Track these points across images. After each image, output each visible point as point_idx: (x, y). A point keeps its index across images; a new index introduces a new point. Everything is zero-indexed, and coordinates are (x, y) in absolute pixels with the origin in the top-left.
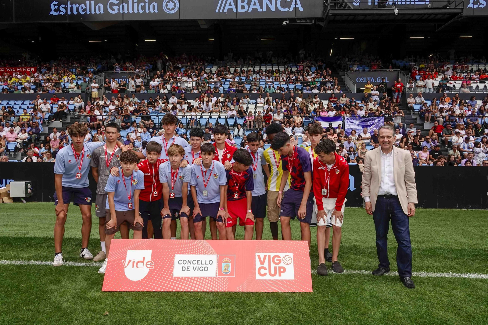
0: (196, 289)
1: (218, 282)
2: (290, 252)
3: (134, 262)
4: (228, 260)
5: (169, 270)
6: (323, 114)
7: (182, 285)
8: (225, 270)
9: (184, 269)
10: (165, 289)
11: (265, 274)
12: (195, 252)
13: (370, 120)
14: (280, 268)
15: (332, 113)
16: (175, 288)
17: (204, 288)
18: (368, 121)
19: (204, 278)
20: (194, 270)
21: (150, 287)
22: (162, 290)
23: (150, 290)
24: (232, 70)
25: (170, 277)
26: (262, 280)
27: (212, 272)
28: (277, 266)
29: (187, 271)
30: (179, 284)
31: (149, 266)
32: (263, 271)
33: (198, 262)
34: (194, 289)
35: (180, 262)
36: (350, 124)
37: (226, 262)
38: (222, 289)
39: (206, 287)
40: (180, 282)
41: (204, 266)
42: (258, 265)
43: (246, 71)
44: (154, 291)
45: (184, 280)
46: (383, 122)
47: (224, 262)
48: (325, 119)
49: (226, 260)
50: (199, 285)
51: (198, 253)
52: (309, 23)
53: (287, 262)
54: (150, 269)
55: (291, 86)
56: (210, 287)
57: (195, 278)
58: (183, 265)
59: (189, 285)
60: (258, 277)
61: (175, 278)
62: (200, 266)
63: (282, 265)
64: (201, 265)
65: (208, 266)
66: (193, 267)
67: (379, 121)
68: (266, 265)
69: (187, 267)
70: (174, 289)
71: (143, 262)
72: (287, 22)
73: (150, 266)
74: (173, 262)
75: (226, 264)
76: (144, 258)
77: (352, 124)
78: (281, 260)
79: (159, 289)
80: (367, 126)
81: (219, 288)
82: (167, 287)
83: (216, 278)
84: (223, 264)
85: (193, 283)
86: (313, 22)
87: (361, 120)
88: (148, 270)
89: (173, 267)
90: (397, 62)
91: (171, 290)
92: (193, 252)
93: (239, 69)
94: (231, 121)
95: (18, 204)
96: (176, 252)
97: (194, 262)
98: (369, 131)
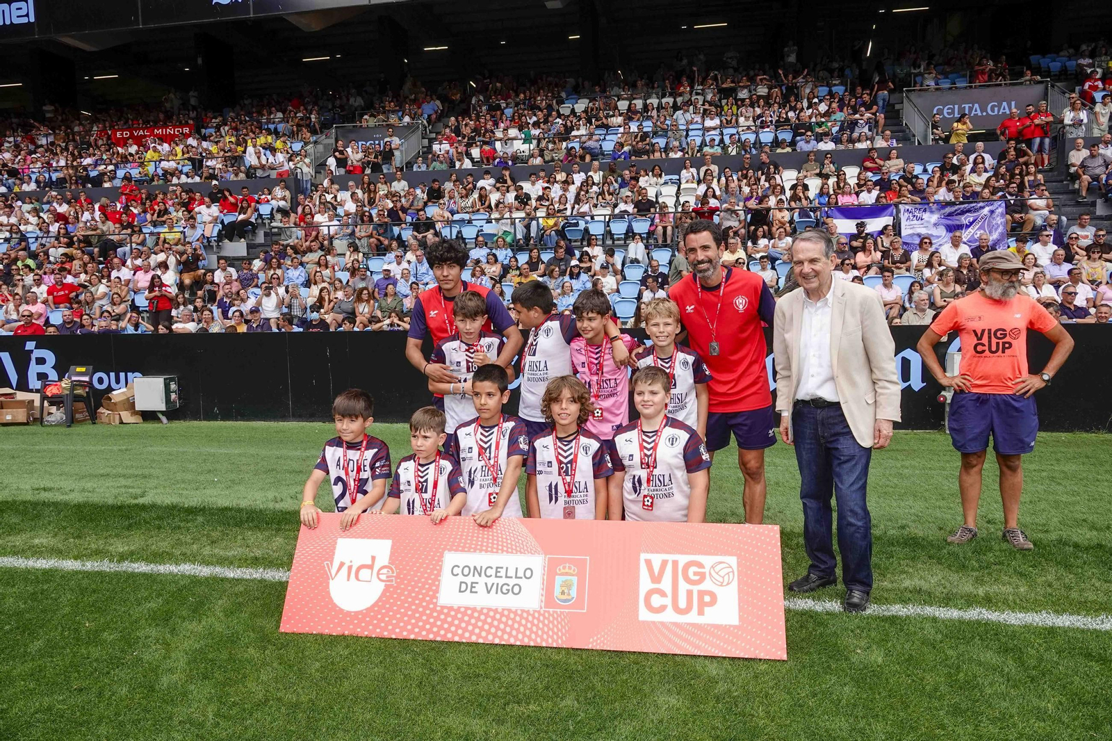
0: (490, 637)
1: (543, 623)
2: (731, 554)
3: (350, 568)
4: (570, 568)
5: (430, 589)
6: (844, 200)
7: (458, 627)
8: (563, 593)
9: (464, 587)
10: (419, 633)
11: (662, 609)
12: (492, 548)
13: (969, 211)
14: (701, 594)
15: (868, 198)
16: (442, 632)
17: (510, 634)
18: (963, 213)
19: (510, 611)
20: (489, 592)
21: (385, 629)
22: (412, 637)
23: (386, 633)
24: (623, 105)
25: (431, 606)
26: (654, 623)
27: (530, 598)
28: (695, 589)
29: (471, 592)
30: (451, 624)
31: (383, 577)
32: (656, 601)
33: (497, 572)
34: (486, 638)
35: (456, 571)
36: (915, 222)
37: (567, 574)
38: (553, 640)
39: (514, 633)
40: (454, 618)
41: (512, 582)
42: (645, 584)
43: (655, 106)
44: (394, 637)
45: (465, 614)
46: (1002, 215)
47: (560, 575)
48: (848, 212)
49: (567, 570)
50: (497, 628)
51: (497, 549)
53: (721, 580)
54: (386, 585)
55: (767, 136)
56: (524, 635)
57: (490, 610)
58: (461, 578)
59: (475, 626)
60: (644, 615)
61: (443, 607)
62: (501, 581)
63: (707, 585)
64: (504, 580)
65: (522, 582)
66: (486, 584)
67: (992, 212)
68: (666, 584)
69: (472, 583)
70: (439, 635)
71: (371, 567)
73: (387, 577)
74: (440, 571)
75: (564, 578)
76: (373, 558)
77: (920, 222)
78: (704, 573)
79: (405, 633)
80: (960, 227)
81: (545, 636)
82: (423, 628)
83: (539, 612)
84: (559, 580)
85: (485, 622)
87: (943, 211)
88: (382, 586)
89: (439, 581)
90: (1044, 62)
91: (431, 637)
92: (487, 547)
93: (639, 104)
94: (619, 228)
95: (150, 426)
96: (446, 545)
97: (489, 572)
98: (965, 240)
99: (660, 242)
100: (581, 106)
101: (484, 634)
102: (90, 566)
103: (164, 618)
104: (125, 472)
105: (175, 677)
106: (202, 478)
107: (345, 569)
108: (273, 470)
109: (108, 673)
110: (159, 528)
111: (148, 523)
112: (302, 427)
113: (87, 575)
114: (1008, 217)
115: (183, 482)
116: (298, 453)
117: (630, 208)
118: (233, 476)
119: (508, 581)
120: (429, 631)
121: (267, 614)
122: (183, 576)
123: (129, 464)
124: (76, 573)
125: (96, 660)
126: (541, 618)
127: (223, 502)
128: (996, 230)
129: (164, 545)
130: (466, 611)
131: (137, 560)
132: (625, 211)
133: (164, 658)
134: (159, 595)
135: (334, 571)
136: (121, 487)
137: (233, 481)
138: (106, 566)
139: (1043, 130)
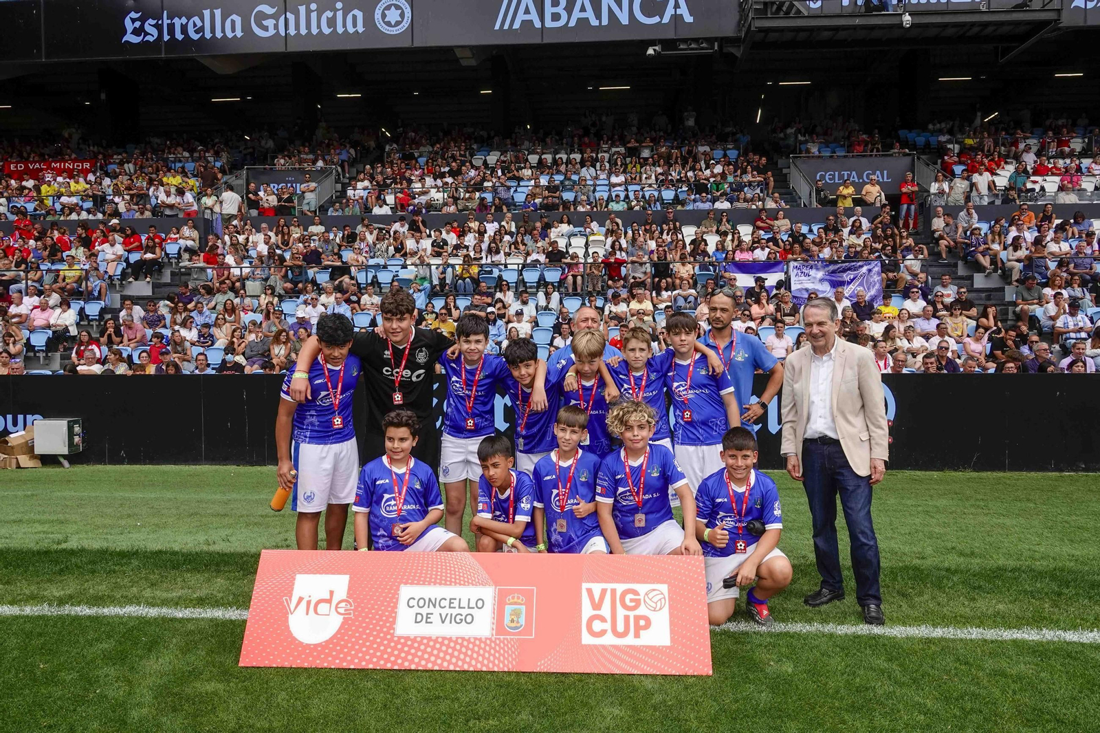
0: (445, 664)
1: (494, 649)
2: (662, 582)
3: (309, 603)
4: (518, 598)
5: (387, 621)
6: (739, 256)
7: (415, 655)
8: (512, 621)
9: (419, 618)
10: (377, 662)
11: (603, 633)
12: (446, 581)
13: (849, 269)
14: (637, 618)
15: (761, 255)
16: (400, 661)
17: (464, 661)
18: (844, 271)
19: (463, 639)
20: (443, 622)
21: (344, 660)
22: (371, 666)
23: (345, 664)
24: (533, 159)
25: (389, 637)
26: (595, 646)
27: (482, 626)
28: (632, 614)
29: (427, 622)
30: (408, 653)
31: (342, 610)
32: (597, 626)
33: (450, 603)
34: (441, 665)
35: (412, 603)
36: (803, 278)
37: (515, 603)
38: (504, 665)
39: (468, 659)
40: (411, 647)
41: (464, 612)
42: (587, 611)
43: (564, 161)
44: (352, 667)
45: (420, 643)
46: (879, 274)
47: (509, 604)
48: (744, 268)
49: (516, 600)
50: (452, 656)
51: (451, 582)
52: (707, 49)
53: (654, 605)
54: (344, 618)
55: (668, 195)
56: (477, 661)
57: (444, 638)
58: (417, 609)
59: (431, 654)
60: (587, 639)
61: (400, 638)
62: (454, 612)
63: (642, 611)
64: (457, 611)
65: (474, 612)
66: (440, 614)
67: (870, 271)
68: (606, 611)
69: (428, 614)
70: (397, 664)
71: (329, 601)
72: (657, 48)
73: (345, 610)
74: (396, 603)
75: (513, 607)
76: (332, 593)
77: (807, 278)
78: (640, 600)
79: (364, 663)
80: (842, 283)
81: (497, 662)
82: (381, 658)
83: (490, 639)
84: (508, 609)
85: (440, 650)
86: (716, 48)
87: (827, 269)
88: (340, 619)
89: (396, 613)
90: (911, 136)
91: (389, 666)
92: (441, 579)
93: (548, 158)
94: (531, 277)
95: (51, 471)
96: (402, 579)
97: (443, 603)
98: (847, 295)
99: (570, 291)
100: (492, 158)
101: (439, 661)
102: (28, 610)
103: (119, 657)
104: (38, 517)
105: (145, 711)
106: (123, 522)
107: (304, 604)
108: (196, 514)
109: (75, 710)
110: (93, 572)
111: (80, 567)
112: (216, 471)
113: (28, 618)
114: (884, 275)
115: (105, 526)
116: (218, 497)
117: (542, 258)
118: (156, 520)
119: (461, 611)
120: (387, 660)
121: (224, 650)
122: (130, 617)
123: (40, 509)
124: (16, 618)
125: (59, 698)
126: (493, 645)
127: (154, 546)
128: (873, 287)
129: (103, 588)
130: (421, 641)
131: (79, 604)
132: (537, 261)
133: (130, 694)
134: (109, 637)
135: (292, 606)
136: (39, 533)
137: (157, 525)
138: (45, 610)
139: (911, 197)
